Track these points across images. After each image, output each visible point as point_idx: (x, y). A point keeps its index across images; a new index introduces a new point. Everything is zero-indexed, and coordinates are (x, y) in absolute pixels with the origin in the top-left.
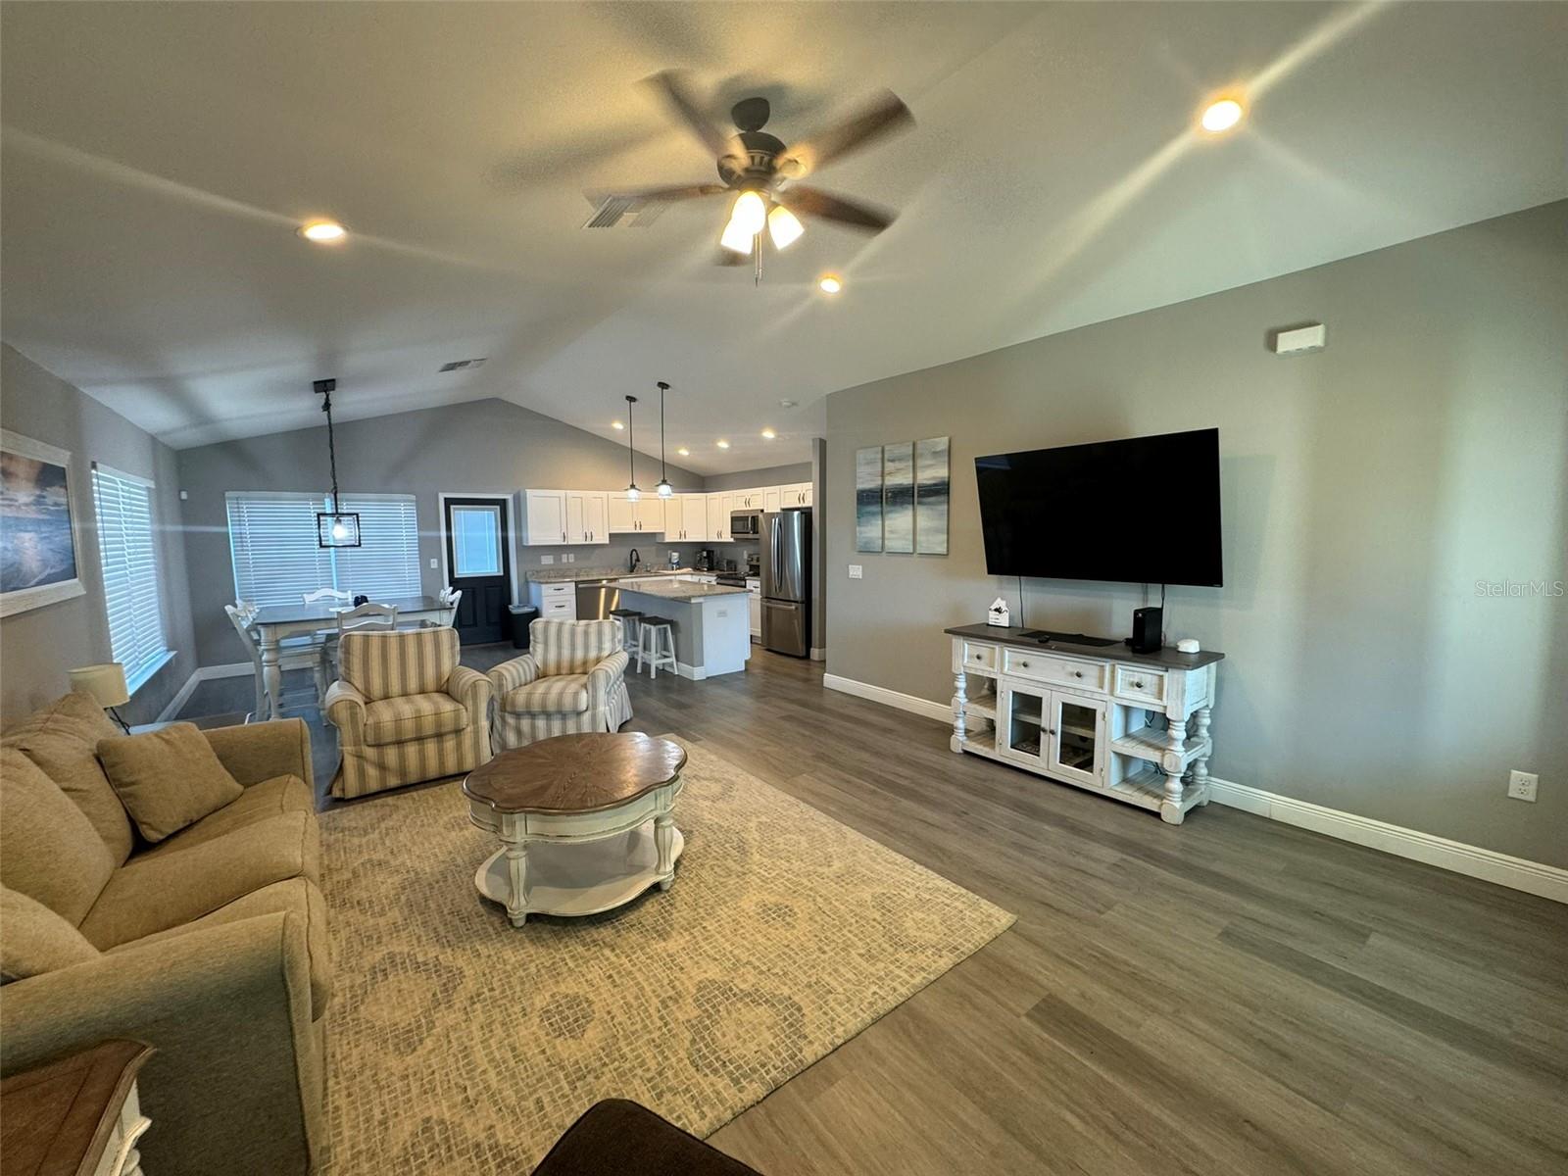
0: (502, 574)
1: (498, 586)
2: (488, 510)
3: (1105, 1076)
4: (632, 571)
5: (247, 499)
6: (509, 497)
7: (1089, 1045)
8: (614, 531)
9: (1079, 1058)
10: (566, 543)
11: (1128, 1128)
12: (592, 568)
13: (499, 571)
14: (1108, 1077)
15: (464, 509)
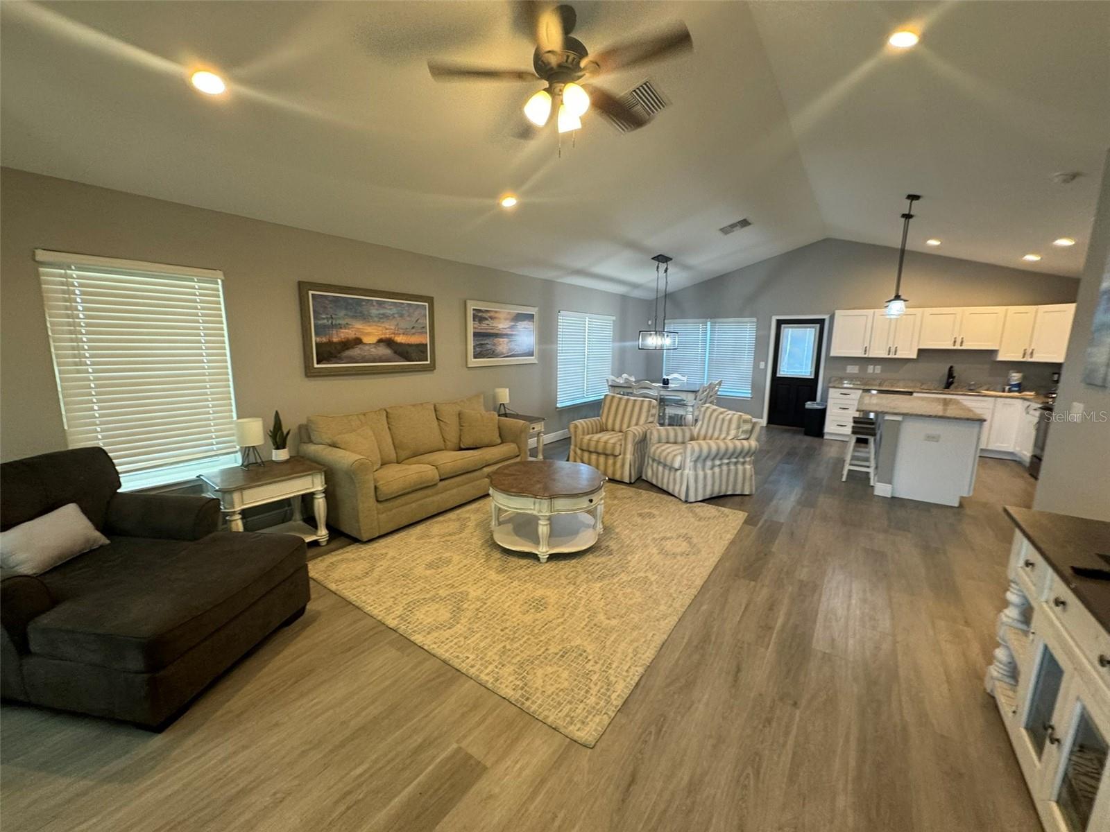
0: (812, 377)
1: (807, 387)
2: (810, 327)
3: (397, 800)
4: (948, 385)
5: (674, 323)
6: (826, 317)
7: (430, 793)
8: (921, 347)
9: (415, 782)
10: (866, 356)
11: (348, 808)
12: (899, 380)
13: (811, 375)
14: (396, 801)
15: (792, 327)
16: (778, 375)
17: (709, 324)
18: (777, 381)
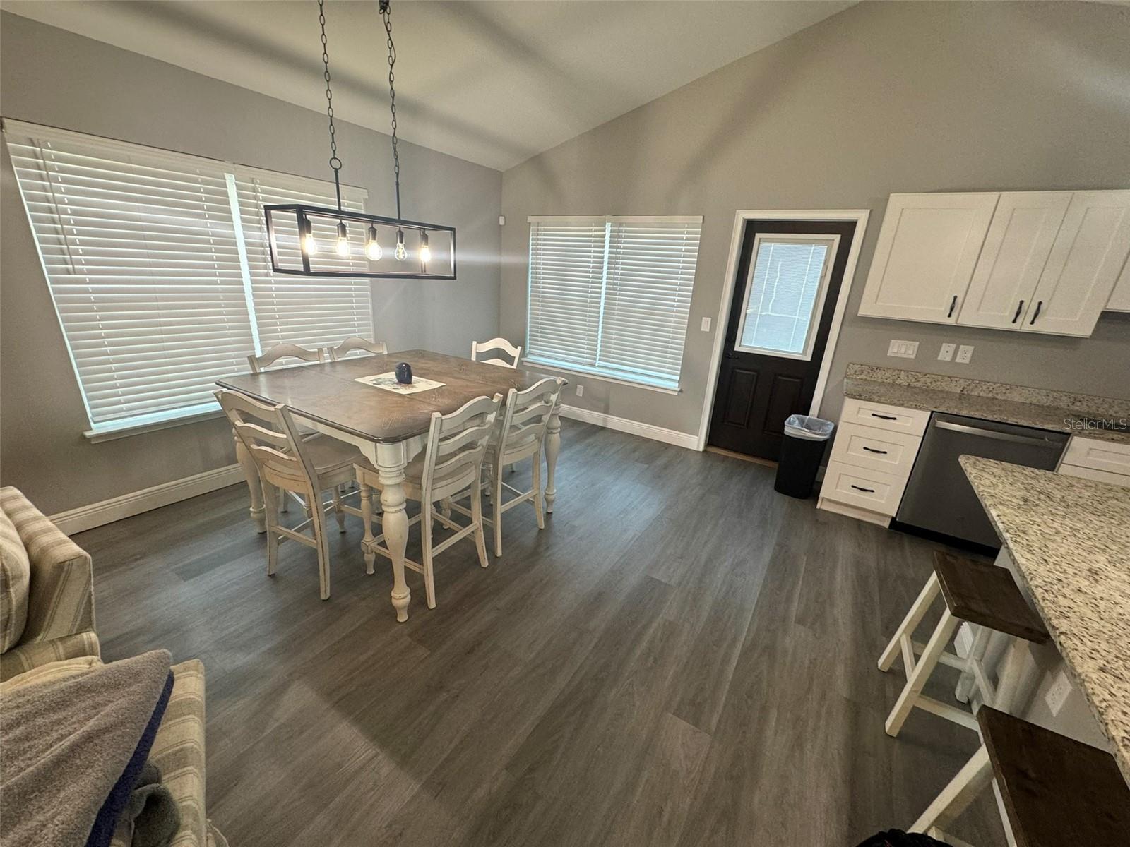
0: (808, 358)
2: (820, 240)
5: (544, 224)
6: (861, 217)
8: (1115, 306)
10: (951, 321)
13: (804, 353)
15: (777, 240)
16: (737, 348)
17: (608, 226)
18: (733, 362)
